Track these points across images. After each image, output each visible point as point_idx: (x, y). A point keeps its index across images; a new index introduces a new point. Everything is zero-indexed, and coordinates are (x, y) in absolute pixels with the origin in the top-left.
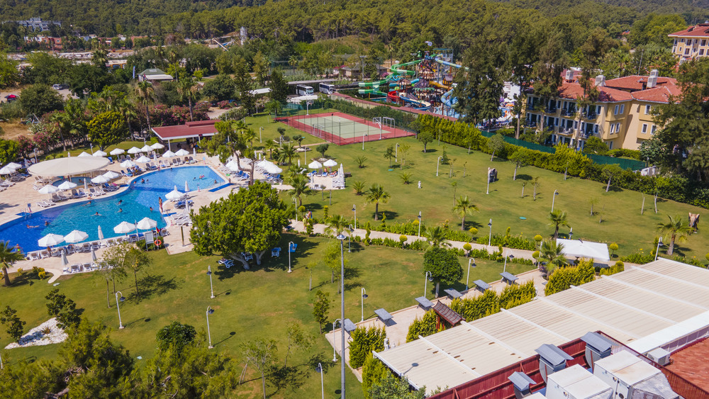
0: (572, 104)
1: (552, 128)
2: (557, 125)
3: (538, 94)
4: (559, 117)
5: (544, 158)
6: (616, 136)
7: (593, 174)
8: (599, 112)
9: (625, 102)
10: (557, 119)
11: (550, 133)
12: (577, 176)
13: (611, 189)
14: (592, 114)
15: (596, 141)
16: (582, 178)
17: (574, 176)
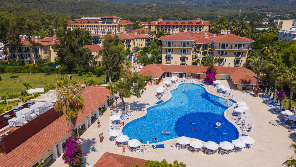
0: (28, 48)
1: (23, 58)
2: (24, 56)
3: (12, 45)
4: (24, 53)
5: (21, 69)
6: (47, 58)
7: (41, 71)
8: (39, 50)
9: (47, 46)
10: (24, 55)
11: (22, 60)
12: (35, 73)
13: (47, 74)
14: (36, 51)
15: (40, 60)
16: (37, 73)
17: (34, 73)
